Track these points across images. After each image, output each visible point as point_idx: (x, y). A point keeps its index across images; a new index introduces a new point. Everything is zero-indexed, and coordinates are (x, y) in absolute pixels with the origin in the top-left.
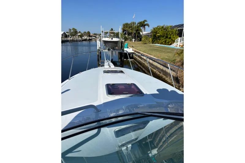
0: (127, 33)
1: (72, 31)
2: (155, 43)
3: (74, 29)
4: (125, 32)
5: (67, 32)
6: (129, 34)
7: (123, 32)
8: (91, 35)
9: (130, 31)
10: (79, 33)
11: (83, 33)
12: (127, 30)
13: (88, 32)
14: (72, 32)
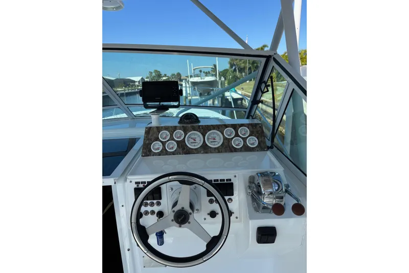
0: (238, 69)
1: (154, 74)
2: (281, 81)
3: (156, 71)
4: (234, 68)
5: (147, 78)
6: (241, 70)
7: (231, 67)
8: (182, 78)
9: (243, 65)
10: (163, 77)
11: (170, 76)
12: (237, 64)
13: (177, 75)
14: (154, 77)
